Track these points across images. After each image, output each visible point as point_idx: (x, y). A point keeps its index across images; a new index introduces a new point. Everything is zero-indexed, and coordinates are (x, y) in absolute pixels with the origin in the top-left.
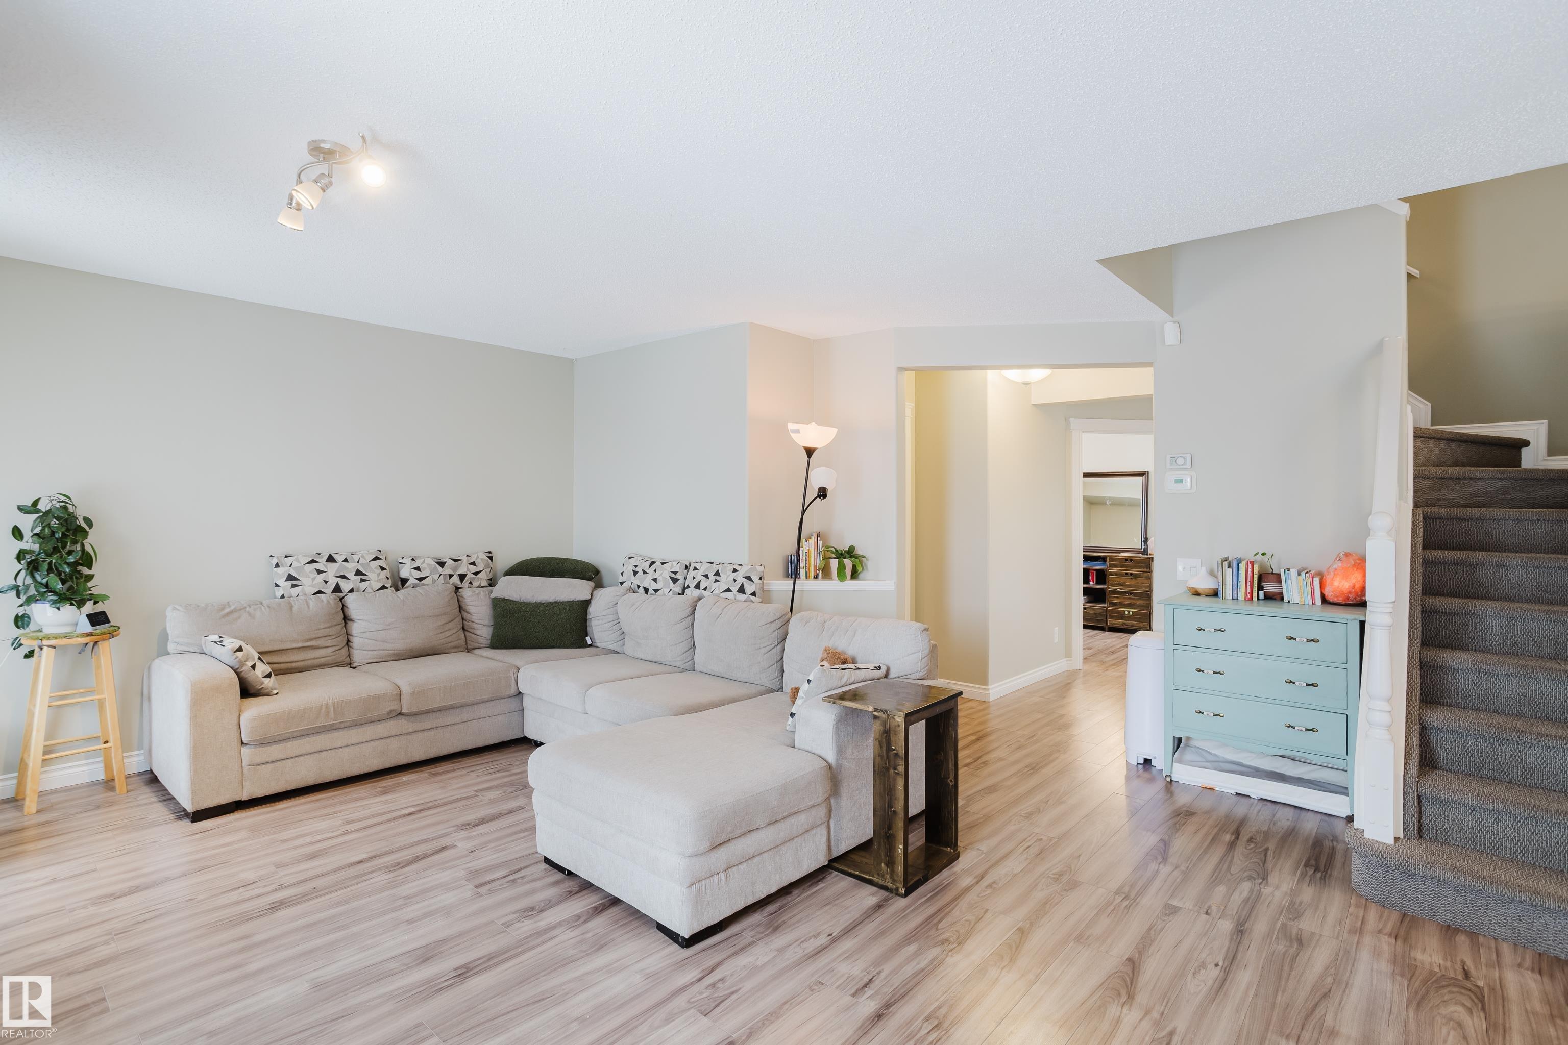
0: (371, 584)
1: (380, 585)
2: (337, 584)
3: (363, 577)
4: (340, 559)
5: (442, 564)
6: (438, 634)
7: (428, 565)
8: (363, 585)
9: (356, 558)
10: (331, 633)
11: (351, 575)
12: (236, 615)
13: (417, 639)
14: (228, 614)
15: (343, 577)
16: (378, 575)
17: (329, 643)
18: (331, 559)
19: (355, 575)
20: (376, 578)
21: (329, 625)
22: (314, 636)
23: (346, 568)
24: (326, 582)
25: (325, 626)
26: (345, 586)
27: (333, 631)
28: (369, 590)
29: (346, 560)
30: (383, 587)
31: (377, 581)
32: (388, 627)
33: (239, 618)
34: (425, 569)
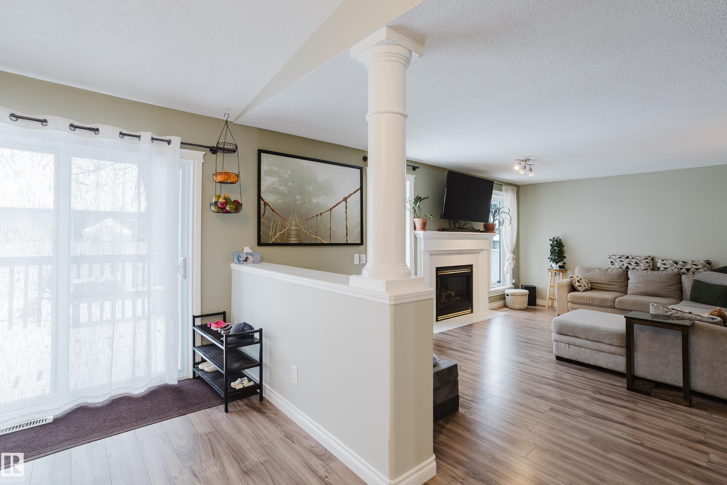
0: (640, 267)
1: (645, 268)
2: (627, 266)
3: (638, 265)
4: (630, 257)
5: (676, 263)
6: (662, 289)
7: (669, 263)
8: (637, 268)
9: (637, 258)
10: (618, 281)
11: (633, 264)
12: (590, 271)
13: (651, 289)
14: (588, 270)
15: (630, 264)
16: (645, 265)
17: (618, 284)
18: (628, 257)
19: (635, 264)
20: (642, 266)
21: (618, 278)
22: (612, 281)
23: (632, 261)
24: (623, 265)
25: (617, 278)
26: (630, 267)
27: (619, 281)
28: (640, 270)
29: (633, 258)
30: (646, 269)
31: (644, 267)
32: (639, 283)
33: (591, 272)
34: (667, 264)
